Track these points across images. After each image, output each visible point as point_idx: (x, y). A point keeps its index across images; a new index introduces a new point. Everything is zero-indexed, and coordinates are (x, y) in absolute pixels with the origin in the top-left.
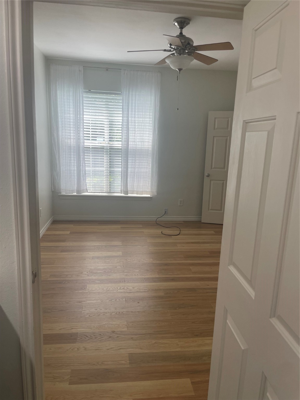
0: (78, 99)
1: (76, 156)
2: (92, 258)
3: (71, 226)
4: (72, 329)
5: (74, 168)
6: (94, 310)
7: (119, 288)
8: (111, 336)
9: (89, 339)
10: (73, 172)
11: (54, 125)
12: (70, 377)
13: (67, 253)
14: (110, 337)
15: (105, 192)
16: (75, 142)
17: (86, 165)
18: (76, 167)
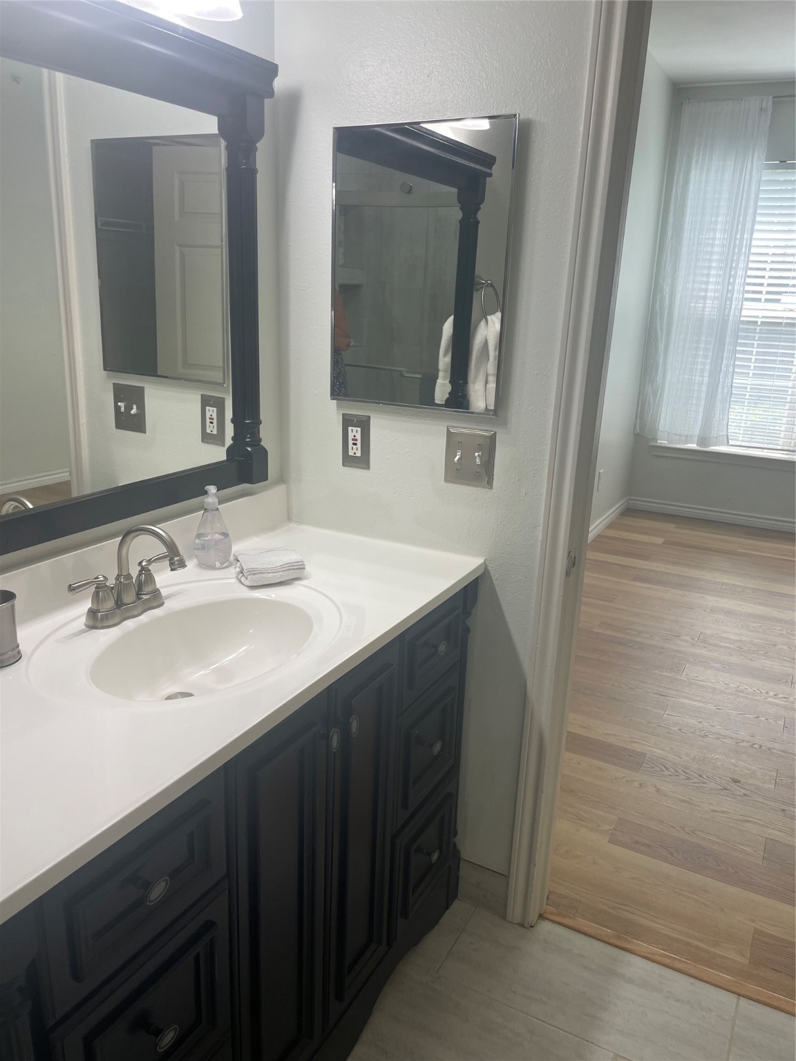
0: (746, 188)
1: (711, 347)
2: (711, 610)
3: (671, 527)
4: (634, 742)
5: (701, 378)
6: (695, 723)
7: (772, 694)
8: (728, 787)
9: (670, 775)
10: (696, 388)
11: (668, 263)
12: (614, 829)
13: (649, 586)
14: (725, 789)
15: (779, 447)
16: (715, 308)
17: (736, 370)
18: (706, 374)
